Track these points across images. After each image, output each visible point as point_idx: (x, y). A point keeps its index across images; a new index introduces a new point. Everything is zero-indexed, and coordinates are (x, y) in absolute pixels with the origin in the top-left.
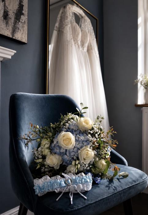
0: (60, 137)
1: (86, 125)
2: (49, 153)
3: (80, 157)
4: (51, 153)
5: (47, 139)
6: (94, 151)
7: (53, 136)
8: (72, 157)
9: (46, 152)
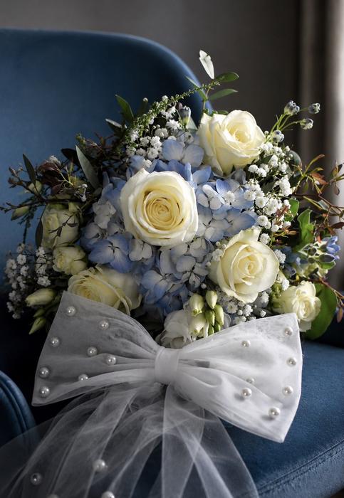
0: (132, 191)
1: (237, 142)
2: (80, 265)
3: (220, 279)
4: (90, 264)
5: (67, 207)
6: (278, 252)
7: (90, 190)
8: (184, 278)
9: (69, 259)
